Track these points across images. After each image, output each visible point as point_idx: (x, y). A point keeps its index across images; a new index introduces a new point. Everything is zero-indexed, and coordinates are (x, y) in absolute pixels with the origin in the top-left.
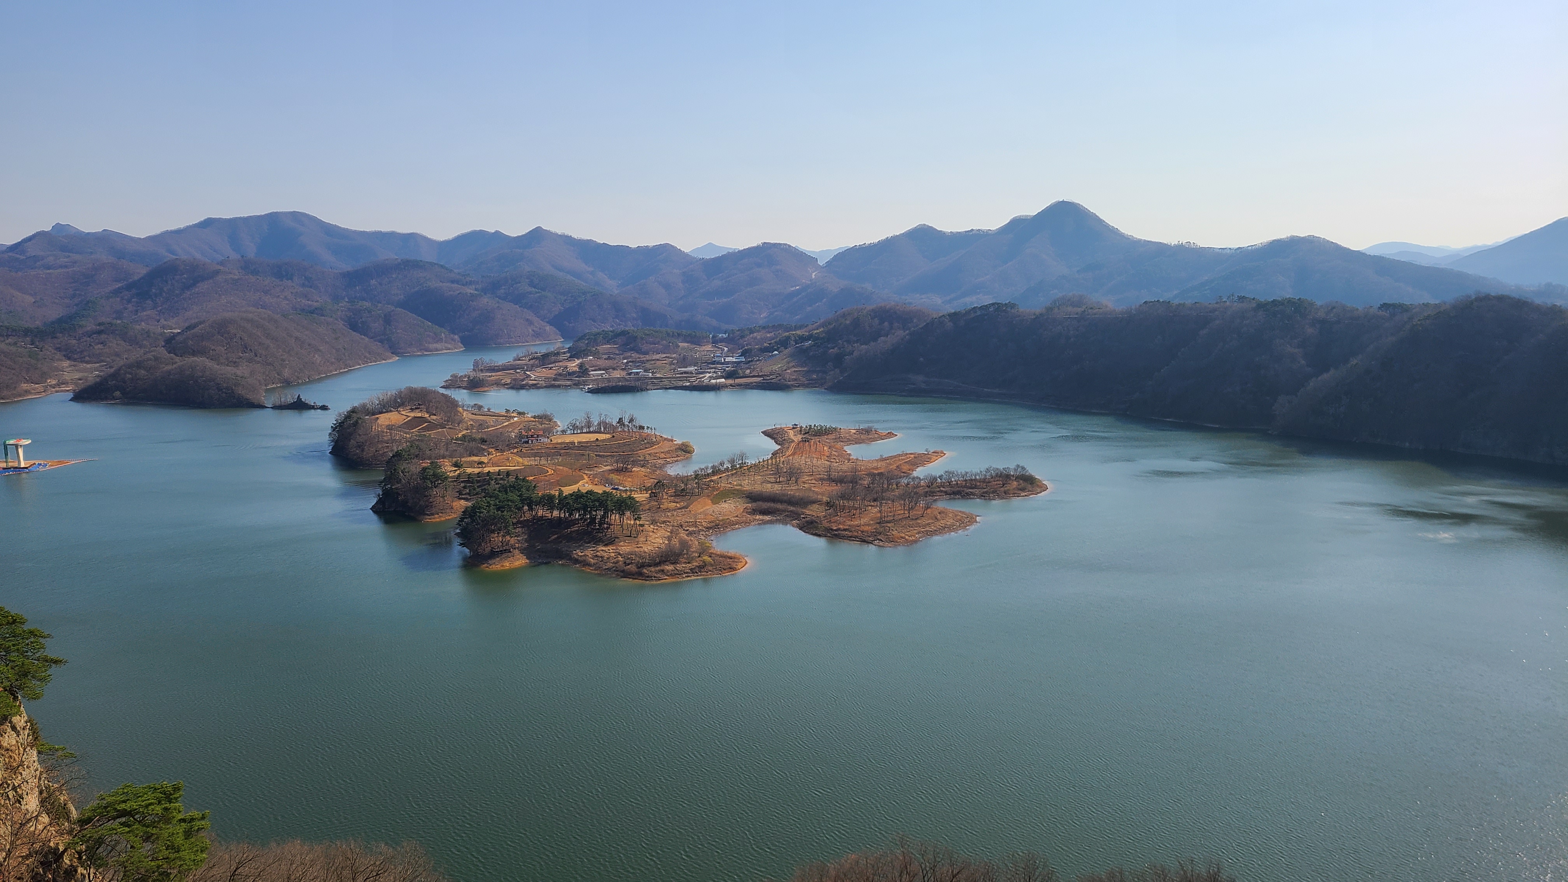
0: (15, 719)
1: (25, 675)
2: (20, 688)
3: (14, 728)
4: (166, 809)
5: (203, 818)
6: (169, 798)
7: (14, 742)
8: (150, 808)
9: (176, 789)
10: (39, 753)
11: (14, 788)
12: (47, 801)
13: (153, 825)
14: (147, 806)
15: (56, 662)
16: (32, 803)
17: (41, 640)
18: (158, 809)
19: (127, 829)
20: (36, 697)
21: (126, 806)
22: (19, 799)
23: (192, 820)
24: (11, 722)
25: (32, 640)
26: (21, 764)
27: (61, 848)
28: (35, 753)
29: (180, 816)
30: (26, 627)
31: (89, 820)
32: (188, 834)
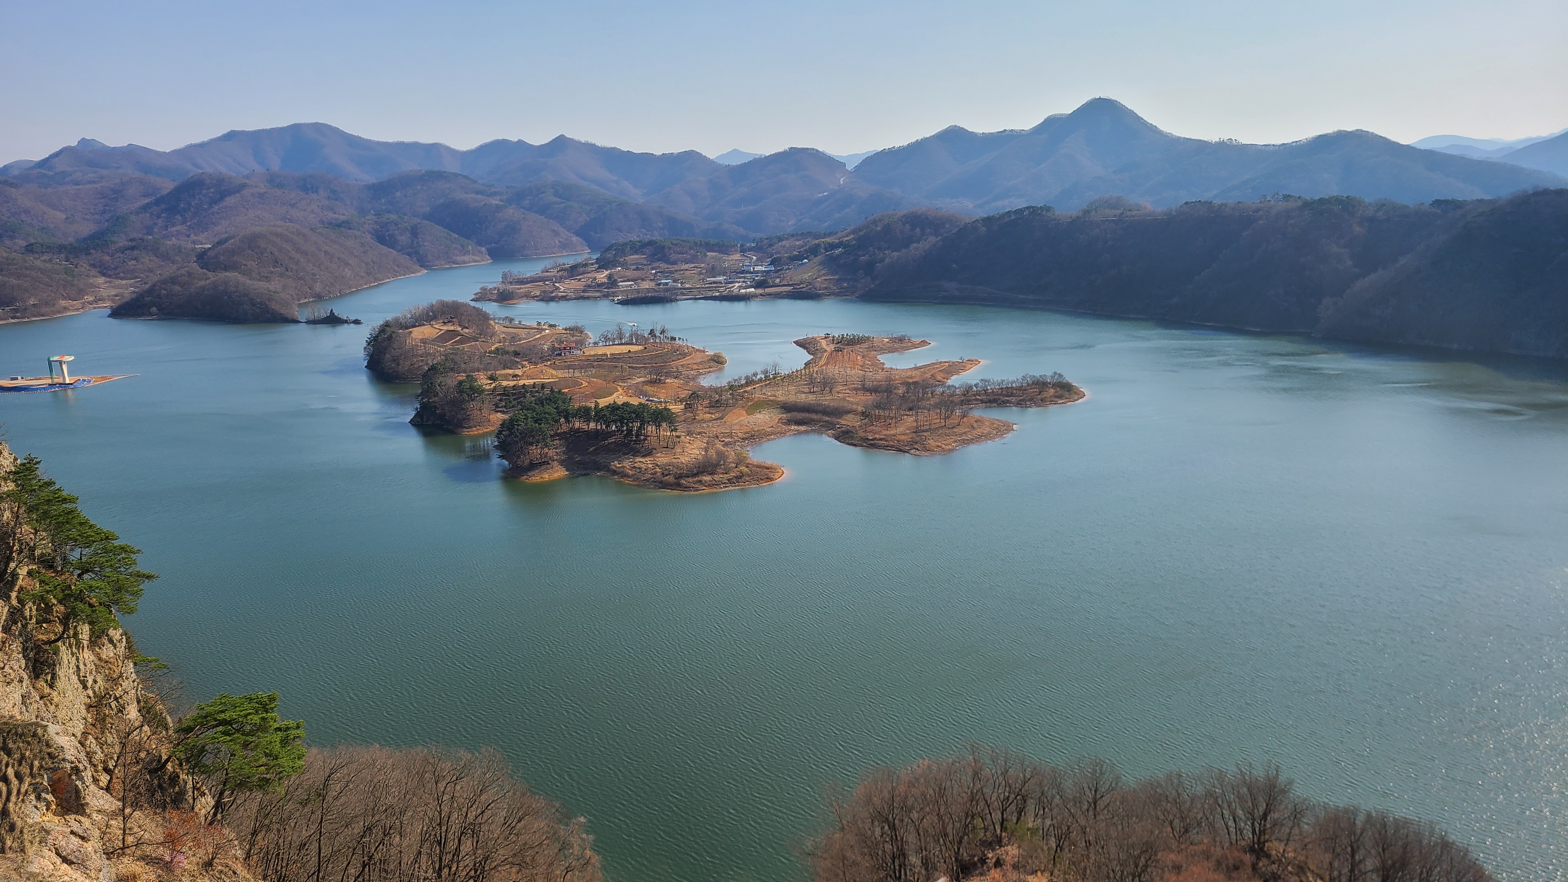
0: (111, 632)
1: (119, 590)
2: (116, 602)
3: (111, 641)
4: (263, 719)
5: (298, 727)
6: (265, 708)
7: (112, 655)
8: (249, 717)
9: (272, 699)
10: (135, 664)
11: (116, 699)
12: (146, 710)
13: (251, 733)
14: (246, 716)
15: (149, 577)
16: (133, 713)
17: (133, 556)
18: (256, 719)
19: (229, 738)
20: (131, 612)
21: (226, 716)
22: (121, 710)
23: (288, 729)
24: (107, 635)
25: (123, 555)
26: (121, 675)
27: (164, 757)
28: (132, 665)
29: (276, 725)
30: (116, 543)
31: (189, 730)
32: (284, 742)
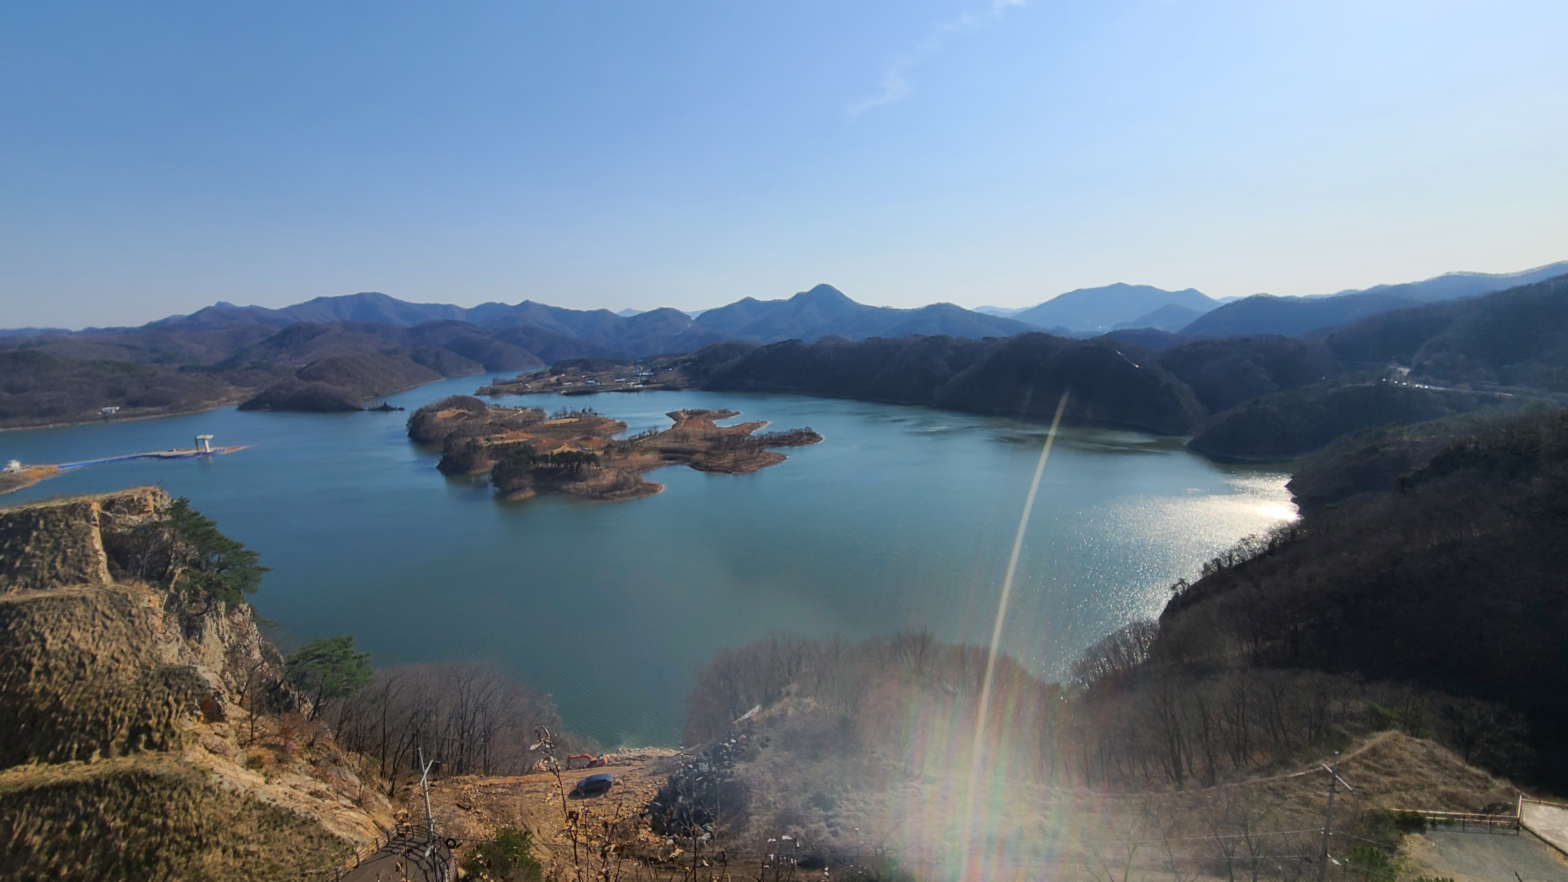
0: (241, 606)
1: (246, 578)
2: (244, 587)
3: (240, 611)
4: (345, 652)
5: (368, 655)
6: (346, 645)
7: (241, 620)
8: (336, 652)
9: (350, 639)
10: (257, 625)
11: (245, 647)
12: (266, 653)
13: (337, 662)
14: (333, 651)
15: (266, 570)
16: (257, 655)
17: (256, 557)
18: (340, 652)
19: (322, 666)
20: (254, 592)
21: (320, 652)
22: (248, 653)
23: (361, 657)
24: (238, 608)
25: (248, 557)
26: (248, 632)
27: (279, 681)
28: (255, 625)
29: (353, 655)
30: (243, 550)
31: (296, 662)
32: (359, 665)
